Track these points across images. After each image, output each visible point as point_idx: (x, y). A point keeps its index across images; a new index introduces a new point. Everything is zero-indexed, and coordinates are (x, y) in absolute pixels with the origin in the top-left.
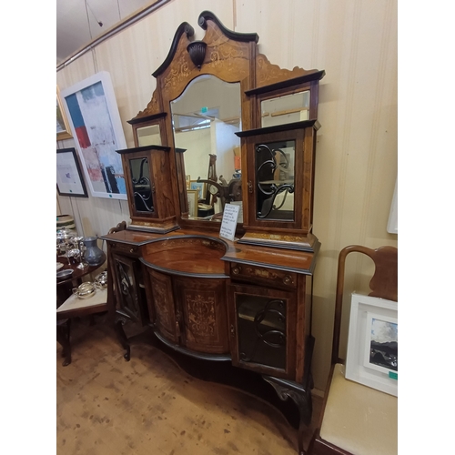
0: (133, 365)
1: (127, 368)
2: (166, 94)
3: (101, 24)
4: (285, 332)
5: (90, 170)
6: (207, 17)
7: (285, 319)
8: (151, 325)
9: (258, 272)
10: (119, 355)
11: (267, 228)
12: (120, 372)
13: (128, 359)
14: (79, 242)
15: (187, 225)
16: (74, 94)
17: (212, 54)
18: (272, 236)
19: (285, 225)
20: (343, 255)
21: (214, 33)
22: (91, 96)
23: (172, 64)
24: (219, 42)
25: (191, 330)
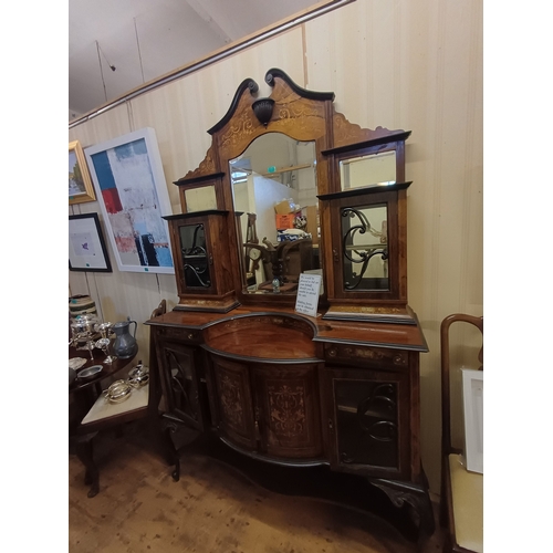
0: (185, 485)
1: (177, 491)
2: (223, 152)
3: (113, 69)
4: (395, 422)
5: (118, 239)
6: (275, 74)
7: (396, 406)
8: (214, 429)
9: (360, 352)
10: (163, 475)
11: (359, 301)
12: (170, 497)
13: (176, 478)
14: (107, 329)
15: (249, 301)
16: (105, 152)
17: (280, 111)
18: (364, 309)
19: (379, 296)
20: (445, 325)
21: (283, 91)
22: (128, 154)
23: (232, 120)
24: (289, 99)
25: (274, 431)
